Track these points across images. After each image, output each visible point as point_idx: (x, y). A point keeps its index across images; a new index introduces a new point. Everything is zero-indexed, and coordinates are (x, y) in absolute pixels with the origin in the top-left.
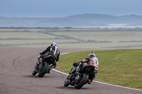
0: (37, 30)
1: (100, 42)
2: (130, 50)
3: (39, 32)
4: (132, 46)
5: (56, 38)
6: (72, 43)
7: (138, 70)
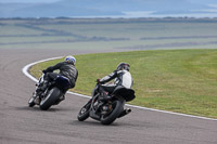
0: (13, 22)
1: (112, 39)
2: (157, 52)
3: (17, 25)
4: (160, 46)
5: (44, 35)
6: (69, 41)
7: (170, 82)
